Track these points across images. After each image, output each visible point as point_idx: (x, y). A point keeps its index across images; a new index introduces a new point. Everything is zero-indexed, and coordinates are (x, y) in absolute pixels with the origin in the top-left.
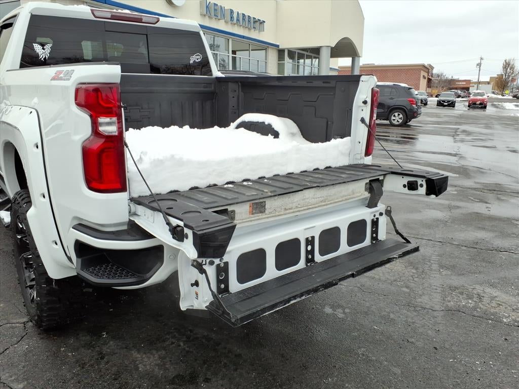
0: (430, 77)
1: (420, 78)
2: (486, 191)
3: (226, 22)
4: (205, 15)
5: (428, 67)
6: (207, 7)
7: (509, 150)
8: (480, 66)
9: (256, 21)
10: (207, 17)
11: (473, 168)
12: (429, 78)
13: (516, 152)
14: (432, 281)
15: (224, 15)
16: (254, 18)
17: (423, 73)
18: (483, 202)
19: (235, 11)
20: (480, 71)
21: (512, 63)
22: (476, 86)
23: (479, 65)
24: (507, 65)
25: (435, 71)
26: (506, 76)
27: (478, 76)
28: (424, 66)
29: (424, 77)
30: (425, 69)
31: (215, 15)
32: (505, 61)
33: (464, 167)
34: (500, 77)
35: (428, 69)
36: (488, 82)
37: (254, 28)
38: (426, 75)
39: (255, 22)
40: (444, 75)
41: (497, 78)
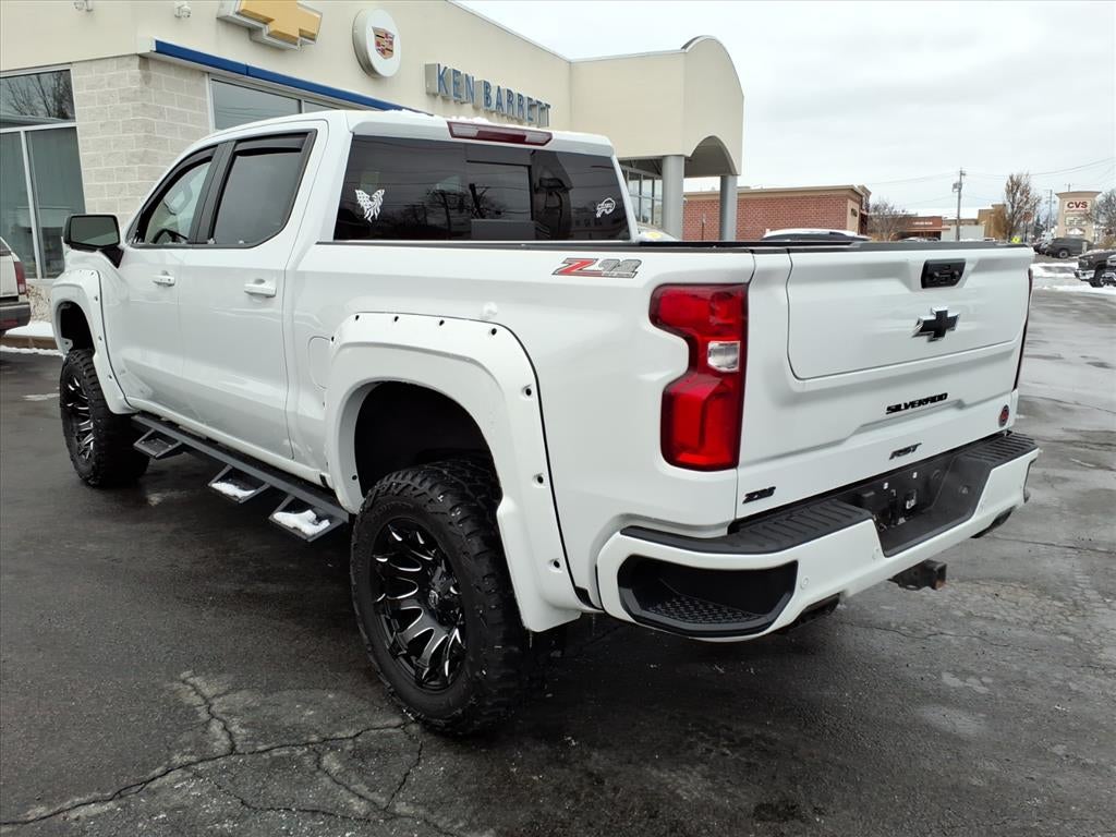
0: (865, 213)
1: (846, 213)
2: (1094, 447)
3: (476, 108)
4: (435, 95)
5: (860, 191)
6: (440, 78)
7: (1089, 363)
8: (960, 189)
9: (534, 106)
10: (439, 97)
11: (1045, 401)
12: (862, 215)
13: (1106, 367)
14: (1103, 622)
15: (472, 94)
16: (530, 99)
17: (851, 205)
18: (1102, 468)
19: (494, 85)
20: (960, 197)
21: (1024, 182)
22: (953, 228)
23: (958, 186)
24: (1015, 186)
25: (873, 201)
26: (1013, 207)
27: (956, 209)
28: (852, 190)
29: (854, 213)
30: (854, 196)
31: (455, 95)
32: (1011, 178)
33: (1027, 399)
34: (999, 211)
35: (859, 195)
36: (973, 220)
37: (530, 119)
38: (856, 207)
39: (532, 106)
40: (890, 206)
41: (991, 212)
